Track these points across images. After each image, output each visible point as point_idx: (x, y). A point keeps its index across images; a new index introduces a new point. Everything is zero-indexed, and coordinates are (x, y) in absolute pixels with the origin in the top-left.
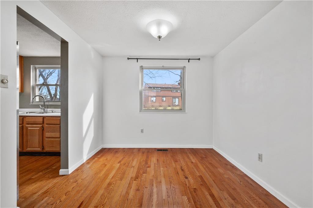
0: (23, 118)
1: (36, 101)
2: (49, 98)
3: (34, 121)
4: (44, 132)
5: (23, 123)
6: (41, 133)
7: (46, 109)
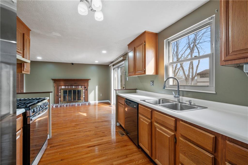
0: (152, 111)
1: (170, 84)
2: (184, 78)
3: (163, 121)
4: (177, 146)
5: (152, 119)
6: (172, 147)
7: (181, 97)
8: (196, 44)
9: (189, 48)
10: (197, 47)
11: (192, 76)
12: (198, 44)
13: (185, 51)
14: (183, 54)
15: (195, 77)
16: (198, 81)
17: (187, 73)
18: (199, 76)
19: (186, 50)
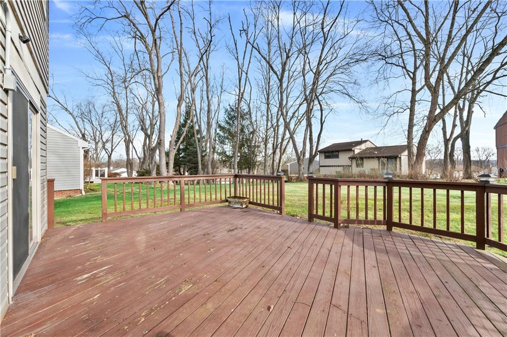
8: (318, 95)
9: (305, 102)
10: (319, 101)
11: (311, 154)
12: (320, 94)
13: (299, 107)
14: (296, 111)
15: (315, 156)
16: (321, 165)
17: (300, 149)
18: (323, 155)
19: (300, 105)
